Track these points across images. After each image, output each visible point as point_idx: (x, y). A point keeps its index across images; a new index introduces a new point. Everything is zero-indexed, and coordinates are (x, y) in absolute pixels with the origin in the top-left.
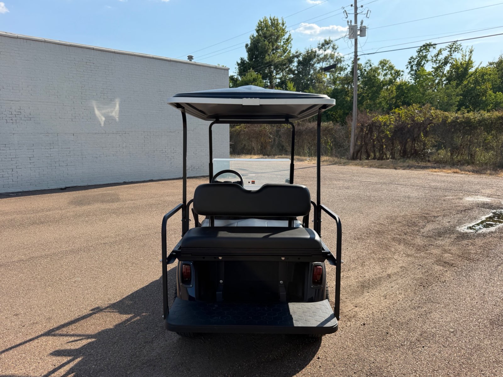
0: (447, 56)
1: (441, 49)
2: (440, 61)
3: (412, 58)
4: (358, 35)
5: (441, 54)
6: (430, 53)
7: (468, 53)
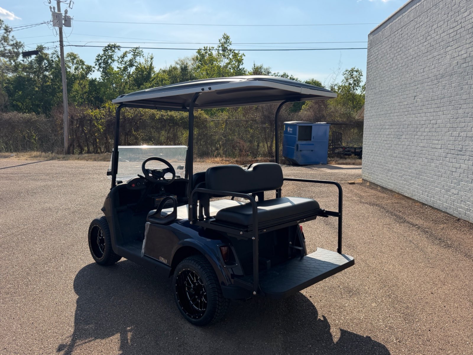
0: (131, 59)
1: (126, 52)
2: (126, 62)
3: (99, 55)
4: (64, 24)
5: (126, 56)
6: (115, 53)
7: (149, 60)
